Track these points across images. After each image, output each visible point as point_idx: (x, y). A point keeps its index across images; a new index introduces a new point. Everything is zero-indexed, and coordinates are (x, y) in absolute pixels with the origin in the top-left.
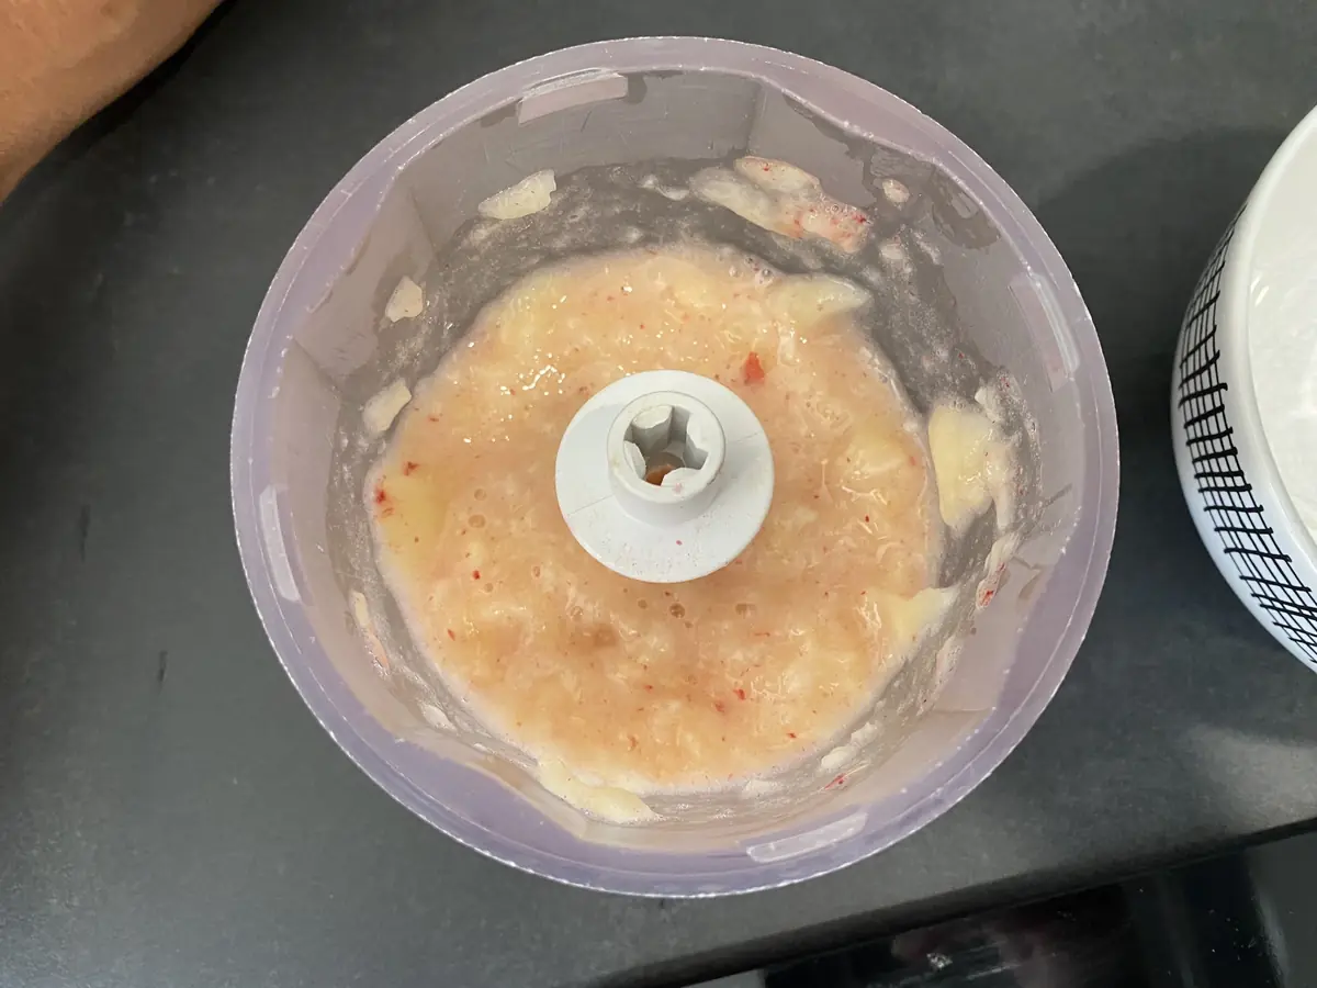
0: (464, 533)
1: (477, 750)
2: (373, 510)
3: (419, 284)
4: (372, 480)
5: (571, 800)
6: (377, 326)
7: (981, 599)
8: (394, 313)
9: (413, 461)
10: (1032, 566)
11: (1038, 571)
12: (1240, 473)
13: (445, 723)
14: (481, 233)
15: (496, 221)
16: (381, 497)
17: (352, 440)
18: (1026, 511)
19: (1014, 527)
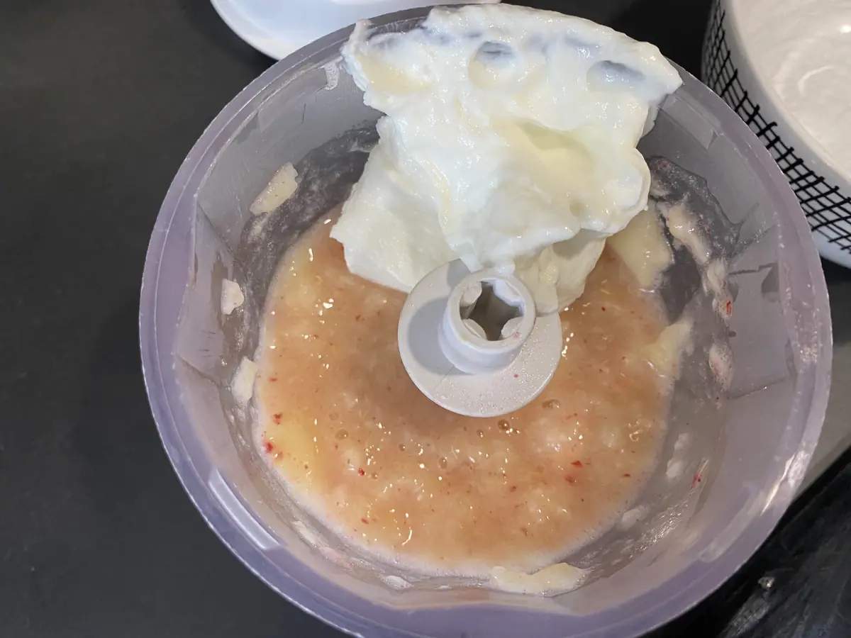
0: (337, 447)
1: (444, 590)
2: (269, 459)
3: (232, 281)
4: (259, 438)
5: (528, 591)
6: (220, 323)
7: (725, 311)
8: (228, 308)
9: (278, 413)
10: (757, 269)
11: (769, 269)
12: (811, 173)
13: (405, 584)
14: (258, 228)
15: (263, 214)
16: (270, 447)
17: (235, 414)
18: (721, 241)
19: (715, 255)
